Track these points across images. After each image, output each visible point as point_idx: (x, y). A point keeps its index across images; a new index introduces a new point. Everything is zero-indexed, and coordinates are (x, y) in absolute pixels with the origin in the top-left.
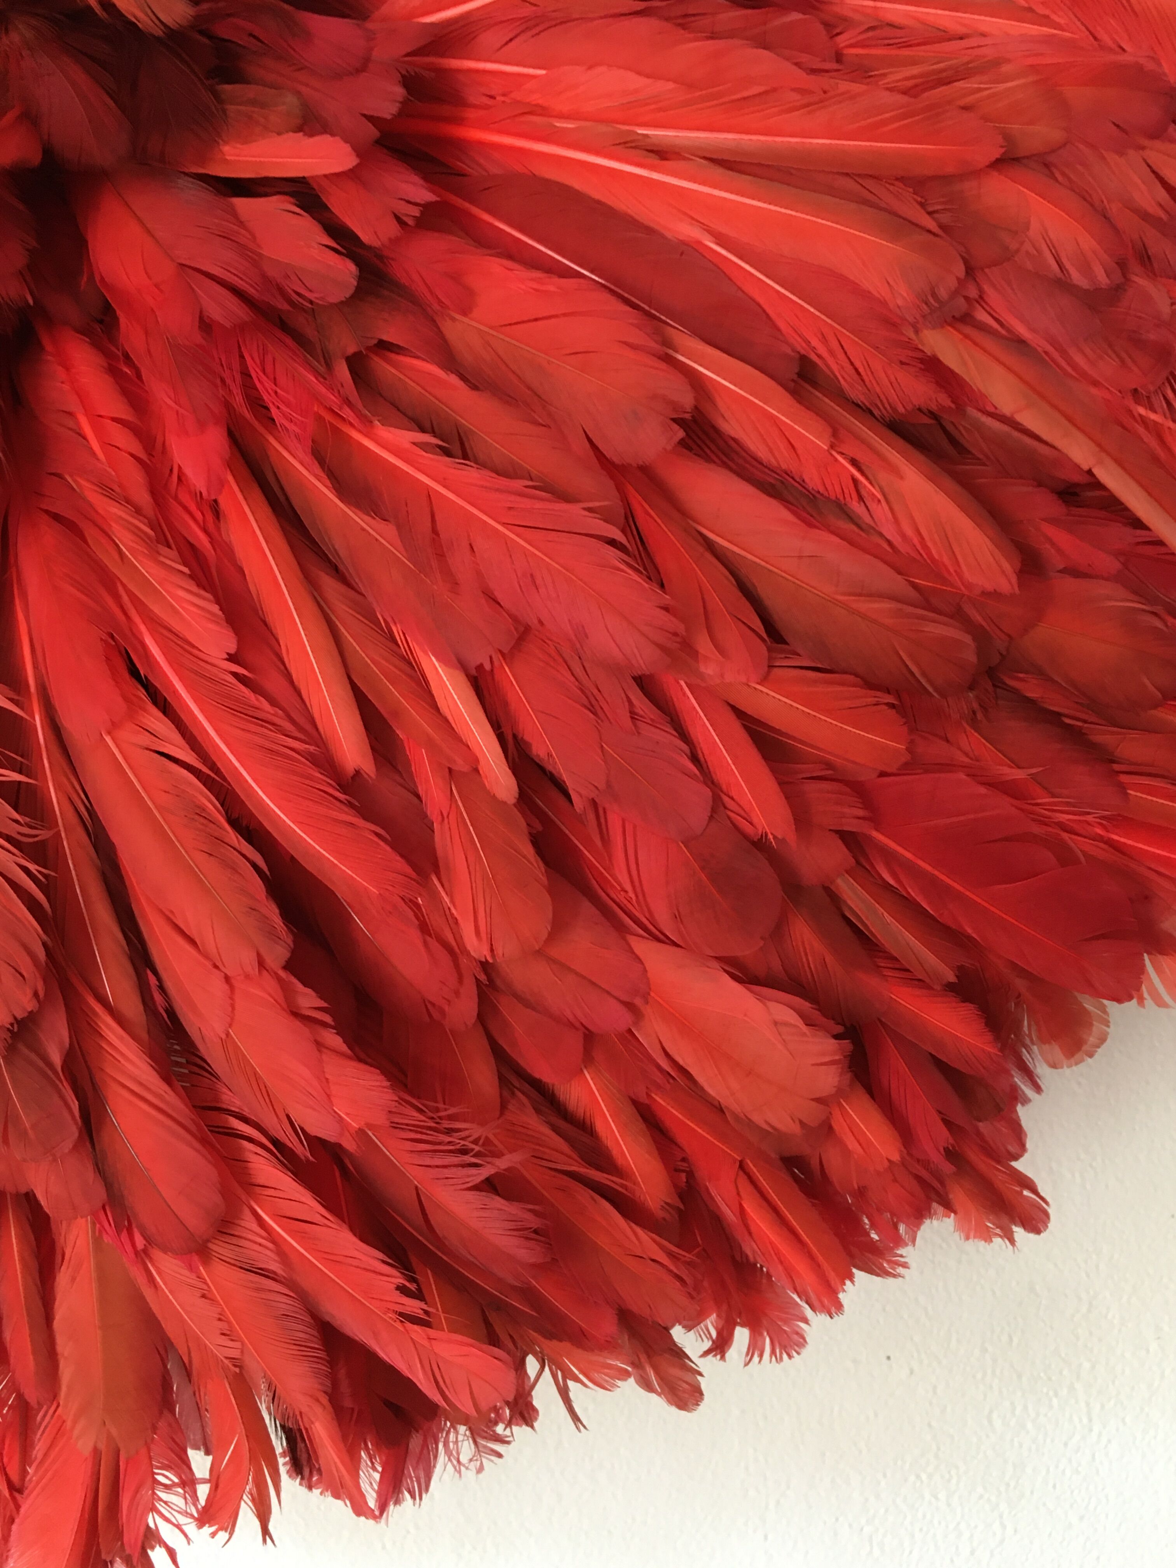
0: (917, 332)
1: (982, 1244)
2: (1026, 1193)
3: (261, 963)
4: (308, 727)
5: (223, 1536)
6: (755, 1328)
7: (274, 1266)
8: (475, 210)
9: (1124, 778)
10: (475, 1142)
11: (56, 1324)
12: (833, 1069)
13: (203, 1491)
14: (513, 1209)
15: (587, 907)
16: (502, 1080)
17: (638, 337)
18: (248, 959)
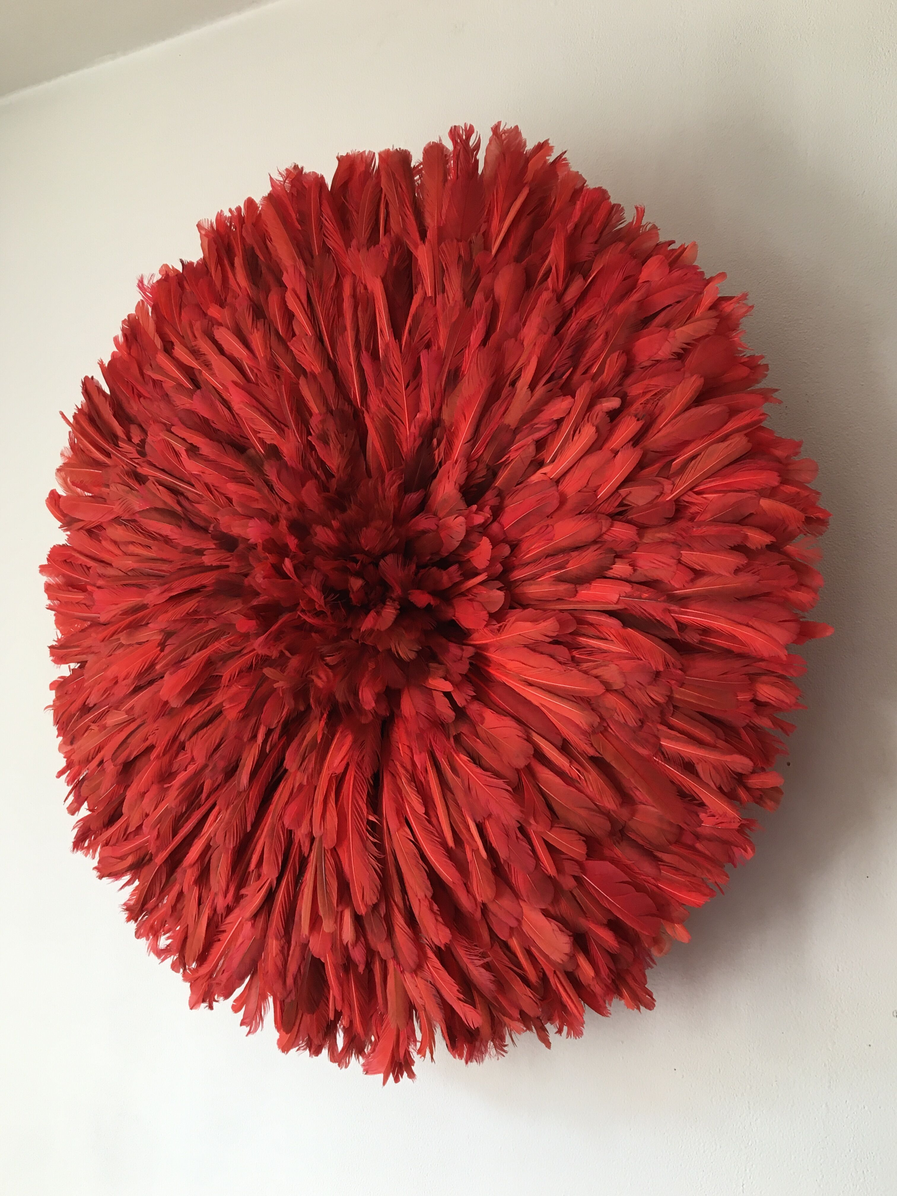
0: (590, 736)
1: (631, 1010)
2: (647, 996)
3: (426, 896)
4: (441, 833)
5: (423, 1058)
6: (571, 1027)
7: (431, 980)
8: (490, 692)
9: (661, 867)
10: (480, 953)
11: (387, 991)
12: (567, 945)
14: (488, 974)
15: (509, 890)
16: (491, 938)
17: (520, 734)
18: (424, 895)
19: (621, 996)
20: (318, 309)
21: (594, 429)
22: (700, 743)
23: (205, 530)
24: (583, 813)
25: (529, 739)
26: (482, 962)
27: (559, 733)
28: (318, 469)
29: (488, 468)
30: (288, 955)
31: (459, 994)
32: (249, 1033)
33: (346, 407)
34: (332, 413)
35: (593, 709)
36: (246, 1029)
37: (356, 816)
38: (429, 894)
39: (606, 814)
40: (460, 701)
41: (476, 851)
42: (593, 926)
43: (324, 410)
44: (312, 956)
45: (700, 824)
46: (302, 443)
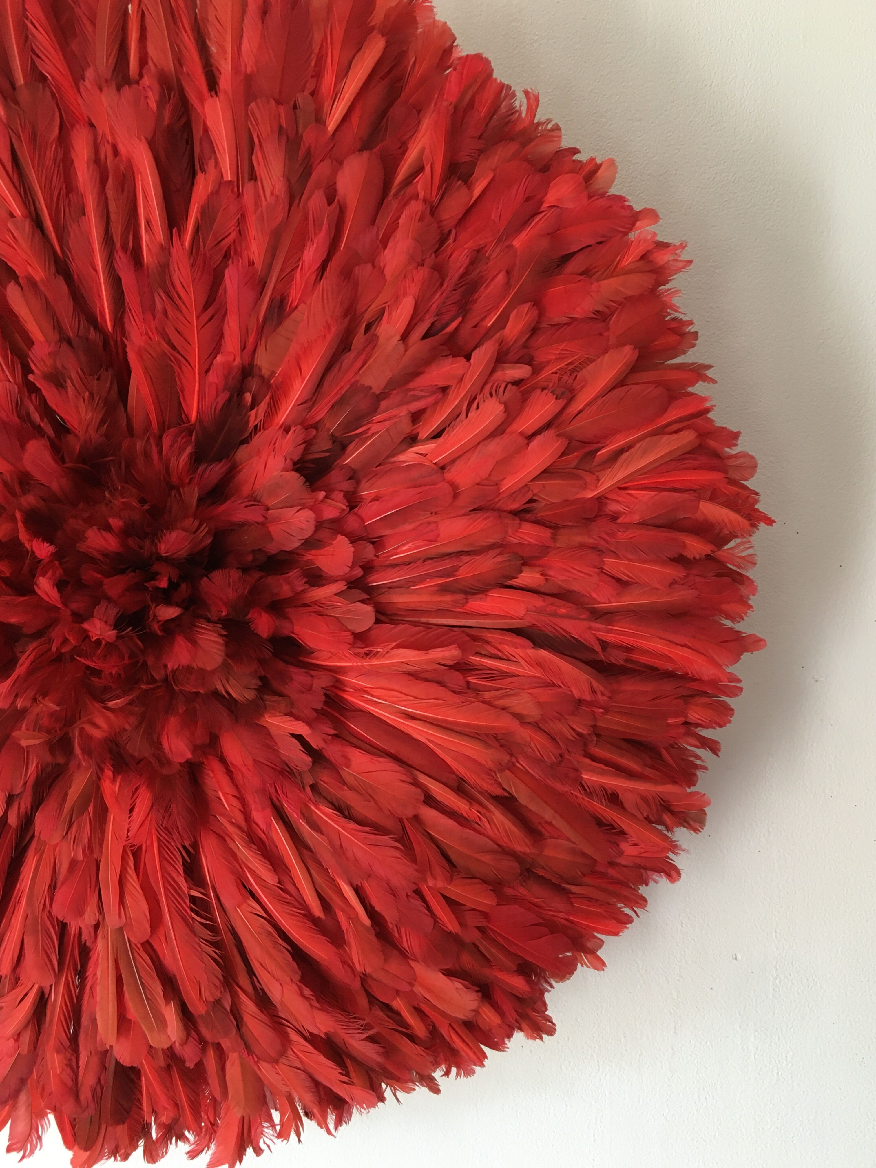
0: (495, 773)
1: (532, 1041)
2: (548, 1023)
3: (291, 980)
4: (302, 902)
5: (285, 1141)
6: (460, 1068)
7: (299, 1065)
8: (350, 724)
9: (572, 899)
10: (362, 1026)
11: (227, 1078)
12: (474, 1001)
13: (278, 1128)
14: (375, 1046)
15: (395, 952)
16: (369, 1001)
17: (403, 777)
18: (288, 979)
19: (521, 1029)
20: (32, 175)
21: (499, 406)
22: (630, 774)
24: (487, 858)
25: (416, 784)
26: (365, 1036)
27: (452, 772)
28: (42, 419)
30: (78, 1067)
31: (342, 1076)
32: (21, 1158)
33: (93, 335)
34: (69, 342)
35: (502, 746)
36: (16, 1155)
37: (172, 895)
38: (297, 977)
40: (315, 743)
41: (354, 918)
42: (501, 976)
43: (54, 336)
44: (117, 1063)
45: (621, 853)
46: (15, 383)
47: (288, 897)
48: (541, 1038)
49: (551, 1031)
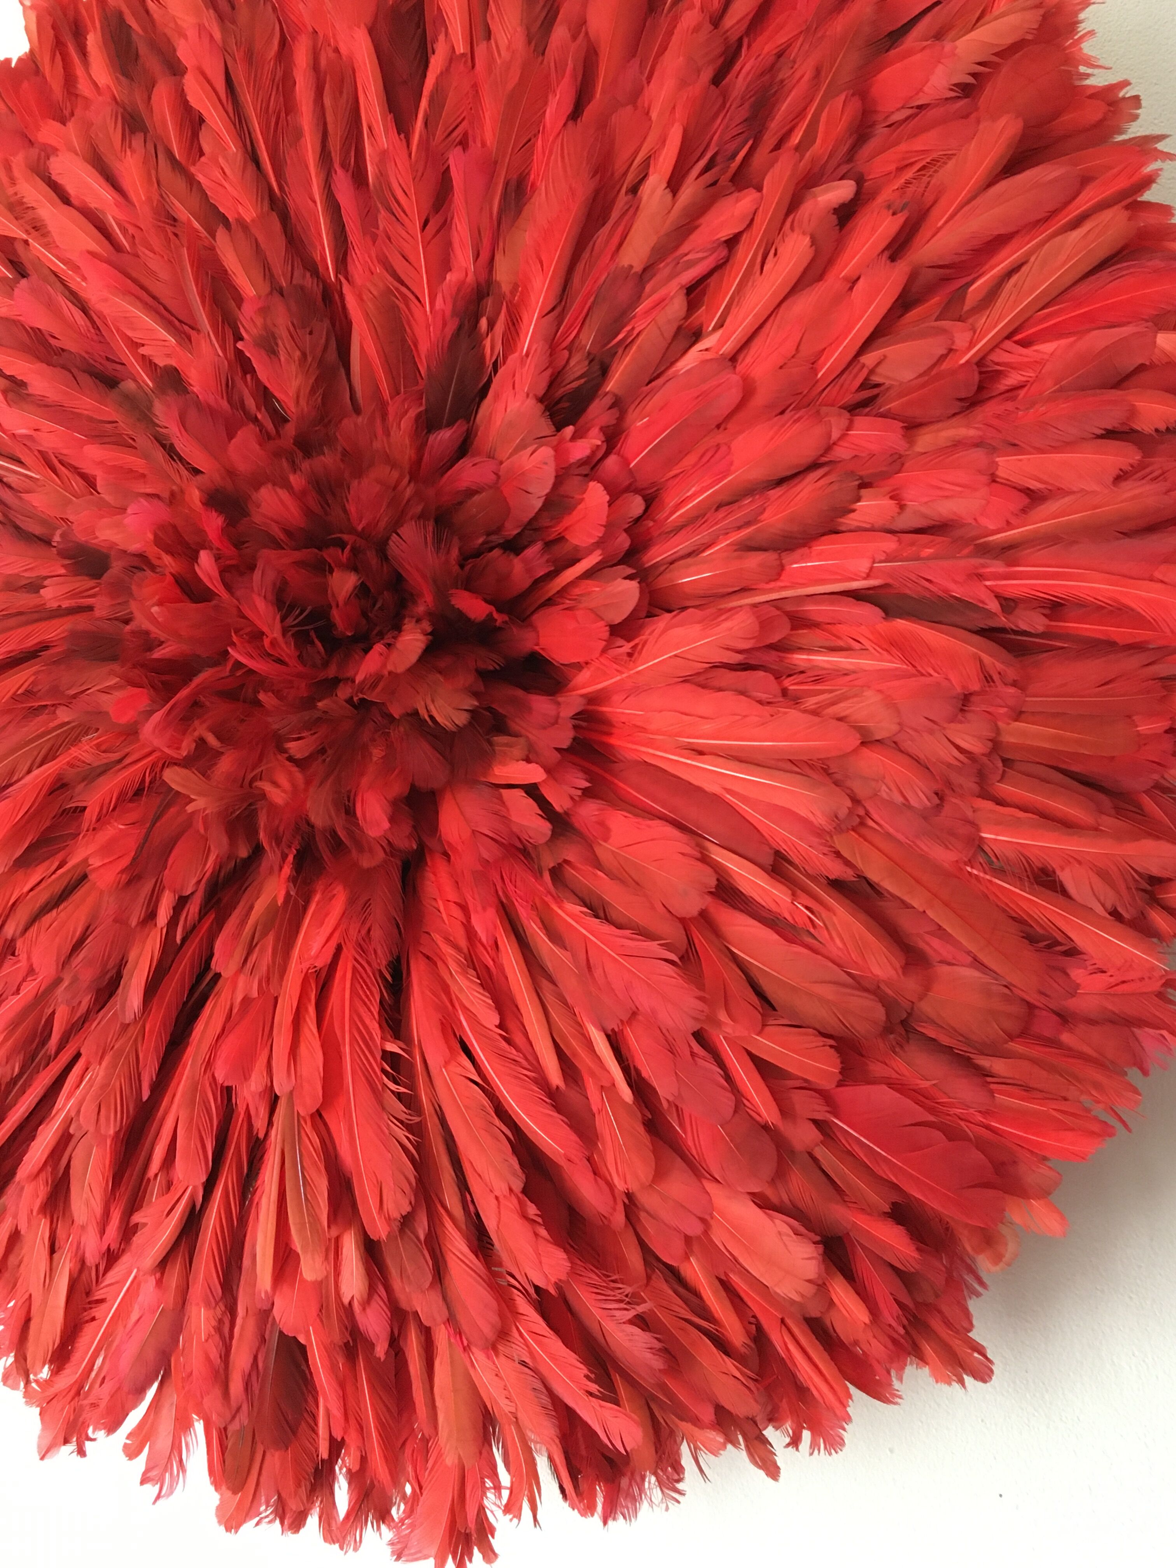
0: (831, 837)
1: (944, 1386)
2: (976, 1355)
3: (511, 1190)
4: (534, 1062)
5: (515, 1521)
6: (816, 1432)
7: (527, 1359)
8: (616, 781)
9: (993, 1086)
10: (627, 1296)
11: (435, 1389)
12: (814, 1262)
13: (505, 1494)
14: (646, 1336)
15: (679, 1162)
16: (646, 1262)
17: (688, 850)
18: (505, 1188)
19: (922, 1359)
20: (247, 99)
21: (807, 240)
22: (1067, 825)
23: (47, 542)
24: (827, 992)
25: (704, 860)
26: (630, 1314)
27: (763, 840)
28: (259, 409)
29: (591, 358)
30: (231, 1337)
31: (589, 1383)
32: (158, 1497)
33: (309, 282)
34: (281, 294)
35: (837, 783)
36: (152, 1490)
37: (360, 1046)
38: (518, 1185)
39: (874, 990)
40: (559, 802)
41: (610, 1089)
42: (862, 1222)
43: (265, 288)
44: (281, 1333)
45: (1073, 990)
46: (226, 358)
47: (514, 1051)
48: (962, 1382)
49: (983, 1374)
